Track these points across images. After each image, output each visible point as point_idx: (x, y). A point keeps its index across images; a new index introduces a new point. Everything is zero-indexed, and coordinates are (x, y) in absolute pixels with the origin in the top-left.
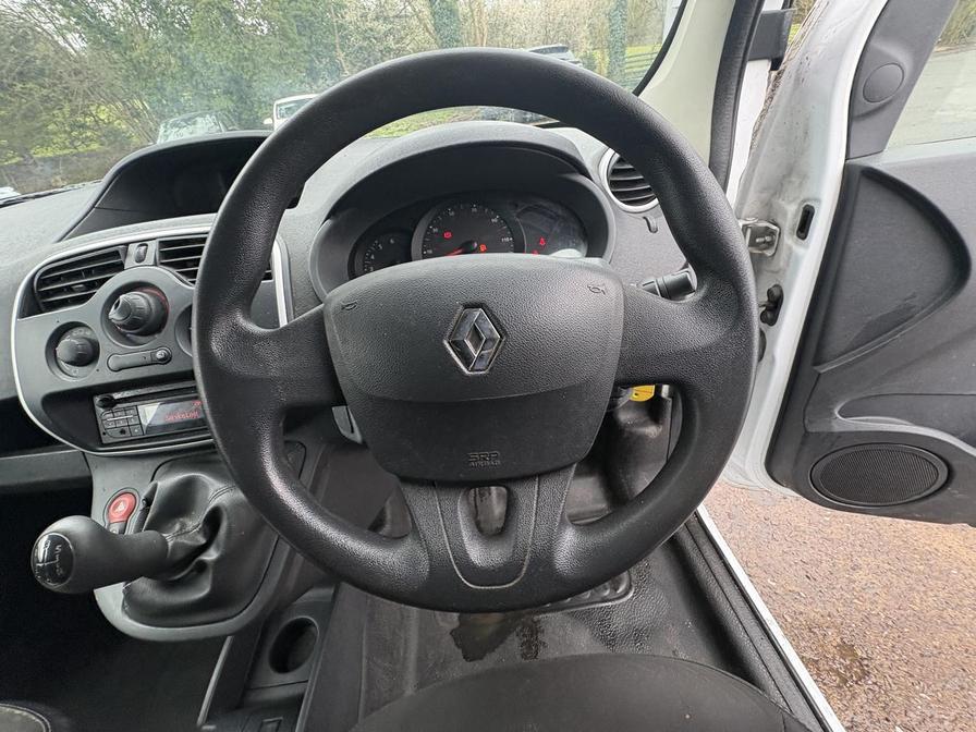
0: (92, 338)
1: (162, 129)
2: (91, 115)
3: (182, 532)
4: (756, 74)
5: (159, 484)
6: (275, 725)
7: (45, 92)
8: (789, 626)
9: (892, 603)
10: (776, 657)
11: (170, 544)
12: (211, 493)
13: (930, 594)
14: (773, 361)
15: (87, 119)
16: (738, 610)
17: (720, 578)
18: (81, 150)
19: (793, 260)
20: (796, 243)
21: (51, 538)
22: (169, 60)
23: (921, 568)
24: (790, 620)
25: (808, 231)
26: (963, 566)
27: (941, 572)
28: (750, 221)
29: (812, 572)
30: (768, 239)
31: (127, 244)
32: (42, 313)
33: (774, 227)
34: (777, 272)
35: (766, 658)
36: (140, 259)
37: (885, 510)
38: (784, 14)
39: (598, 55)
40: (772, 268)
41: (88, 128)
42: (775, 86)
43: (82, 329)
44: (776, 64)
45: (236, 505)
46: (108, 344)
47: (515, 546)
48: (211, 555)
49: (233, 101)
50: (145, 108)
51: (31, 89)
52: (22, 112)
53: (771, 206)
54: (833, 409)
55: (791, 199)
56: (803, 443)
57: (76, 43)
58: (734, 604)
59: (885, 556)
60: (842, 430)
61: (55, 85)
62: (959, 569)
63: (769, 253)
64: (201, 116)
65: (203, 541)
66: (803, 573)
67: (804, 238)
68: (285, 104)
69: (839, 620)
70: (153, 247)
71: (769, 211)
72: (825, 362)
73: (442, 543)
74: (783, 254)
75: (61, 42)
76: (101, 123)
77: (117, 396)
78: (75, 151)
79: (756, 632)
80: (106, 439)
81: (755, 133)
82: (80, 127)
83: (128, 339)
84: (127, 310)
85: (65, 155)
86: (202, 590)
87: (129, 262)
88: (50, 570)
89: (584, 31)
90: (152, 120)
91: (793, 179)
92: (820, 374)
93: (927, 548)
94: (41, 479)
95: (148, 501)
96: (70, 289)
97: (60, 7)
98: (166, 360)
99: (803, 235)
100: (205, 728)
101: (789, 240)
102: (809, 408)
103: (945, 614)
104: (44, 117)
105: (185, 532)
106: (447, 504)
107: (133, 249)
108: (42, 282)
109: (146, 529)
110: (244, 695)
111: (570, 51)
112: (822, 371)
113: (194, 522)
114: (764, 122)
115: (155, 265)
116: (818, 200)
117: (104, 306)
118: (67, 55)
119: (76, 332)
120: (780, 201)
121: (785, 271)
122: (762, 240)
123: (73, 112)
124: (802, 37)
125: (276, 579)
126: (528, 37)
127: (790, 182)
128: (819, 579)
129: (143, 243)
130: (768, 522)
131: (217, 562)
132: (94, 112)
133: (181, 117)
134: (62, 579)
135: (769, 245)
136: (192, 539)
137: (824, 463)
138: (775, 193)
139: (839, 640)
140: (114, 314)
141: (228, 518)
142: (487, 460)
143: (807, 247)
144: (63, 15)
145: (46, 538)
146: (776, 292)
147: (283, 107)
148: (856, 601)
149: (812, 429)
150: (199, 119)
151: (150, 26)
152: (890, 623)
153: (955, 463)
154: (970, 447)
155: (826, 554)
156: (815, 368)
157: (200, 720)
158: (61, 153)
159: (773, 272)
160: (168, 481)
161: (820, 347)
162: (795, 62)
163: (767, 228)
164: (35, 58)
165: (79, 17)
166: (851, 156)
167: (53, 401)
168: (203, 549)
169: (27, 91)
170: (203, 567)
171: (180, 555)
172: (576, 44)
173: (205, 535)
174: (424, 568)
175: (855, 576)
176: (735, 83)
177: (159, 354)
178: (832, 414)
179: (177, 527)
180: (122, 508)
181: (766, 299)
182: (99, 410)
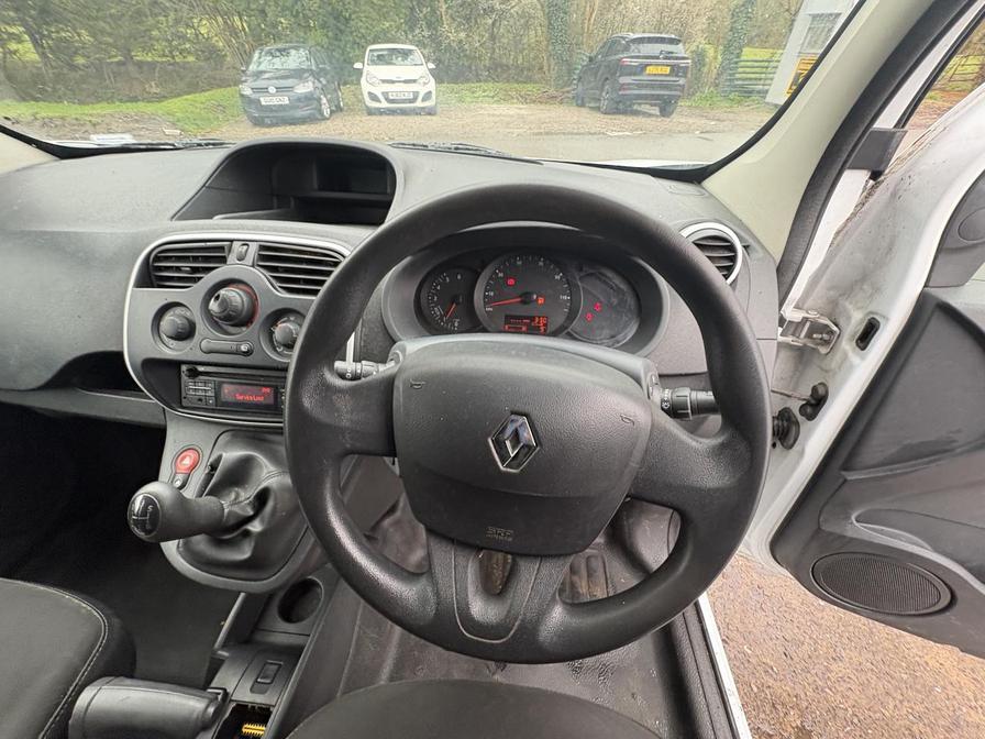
0: (191, 318)
1: (256, 55)
2: (193, 27)
3: (236, 502)
4: (852, 182)
5: (224, 455)
6: (276, 667)
8: (753, 695)
9: (864, 702)
10: (727, 729)
11: (226, 511)
12: (264, 473)
13: (906, 703)
14: (802, 453)
15: (189, 31)
16: (704, 675)
17: (695, 642)
18: (177, 60)
19: (845, 366)
20: (854, 351)
21: (146, 498)
23: (905, 677)
24: (755, 689)
25: (868, 343)
26: (950, 687)
27: (924, 686)
28: (812, 315)
29: (791, 651)
30: (825, 336)
31: (232, 241)
32: (153, 287)
33: (835, 328)
34: (827, 371)
35: (718, 726)
36: (241, 258)
37: (880, 617)
38: (894, 133)
39: (711, 52)
40: (823, 366)
41: (189, 40)
42: (870, 194)
43: (183, 309)
44: (875, 175)
45: (283, 488)
46: (202, 328)
47: (509, 612)
48: (256, 527)
49: (327, 37)
50: (244, 29)
52: (130, 13)
53: (837, 304)
54: (851, 514)
55: (859, 305)
56: (813, 537)
58: (701, 668)
59: (870, 656)
60: (855, 536)
62: (944, 688)
63: (823, 350)
64: (296, 48)
65: (251, 513)
66: (781, 649)
67: (863, 349)
68: (377, 50)
69: (805, 704)
70: (254, 248)
71: (833, 310)
72: (855, 470)
73: (450, 592)
74: (838, 357)
76: (200, 37)
77: (201, 369)
78: (172, 61)
79: (715, 699)
80: (185, 403)
81: (838, 233)
82: (179, 38)
83: (221, 328)
84: (225, 303)
85: (162, 63)
86: (244, 553)
87: (232, 258)
88: (141, 524)
89: (702, 23)
90: (248, 43)
91: (865, 287)
92: (845, 480)
93: (917, 659)
94: (127, 418)
95: (213, 467)
96: (178, 269)
98: (248, 353)
99: (861, 345)
100: (220, 652)
101: (847, 345)
102: (826, 509)
103: (915, 728)
104: (151, 21)
105: (237, 502)
106: (461, 560)
107: (236, 245)
108: (157, 259)
109: (207, 495)
110: (252, 632)
111: (681, 45)
112: (849, 478)
113: (247, 494)
114: (849, 224)
115: (253, 266)
116: (886, 319)
117: (206, 295)
119: (178, 310)
120: (847, 304)
121: (835, 373)
122: (820, 336)
123: (177, 21)
124: (910, 155)
125: (303, 557)
126: (641, 19)
127: (861, 289)
128: (796, 659)
129: (246, 243)
130: (761, 591)
131: (261, 534)
132: (196, 25)
133: (275, 47)
134: (148, 532)
135: (827, 343)
136: (243, 509)
137: (829, 560)
138: (844, 294)
139: (799, 723)
140: (214, 306)
141: (276, 499)
142: (503, 535)
143: (863, 358)
145: (141, 497)
146: (821, 391)
147: (375, 54)
148: (827, 690)
149: (827, 527)
150: (293, 52)
152: (856, 721)
153: (958, 593)
154: (979, 582)
155: (810, 638)
156: (843, 473)
157: (217, 645)
158: (160, 60)
159: (822, 369)
160: (232, 454)
161: (853, 454)
162: (897, 176)
163: (827, 326)
166: (931, 284)
167: (151, 365)
168: (249, 519)
170: (247, 534)
171: (232, 521)
172: (690, 36)
173: (254, 508)
174: (431, 610)
175: (834, 667)
176: (826, 191)
177: (244, 348)
178: (849, 518)
179: (233, 496)
180: (187, 462)
181: (810, 393)
182: (184, 378)
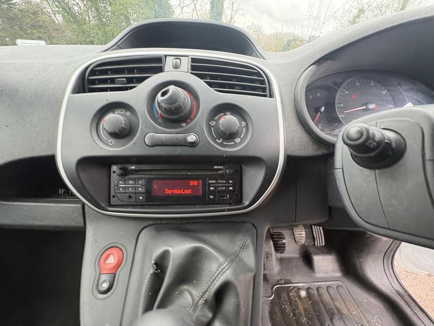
5: (171, 249)
7: (40, 35)
22: (98, 32)
31: (166, 56)
36: (177, 67)
43: (123, 110)
51: (35, 33)
57: (59, 19)
61: (46, 33)
75: (53, 17)
77: (132, 167)
80: (113, 201)
87: (168, 67)
95: (158, 265)
96: (112, 81)
97: (56, 3)
98: (195, 144)
107: (170, 60)
108: (93, 72)
115: (188, 73)
118: (54, 22)
119: (117, 111)
129: (178, 57)
144: (57, 6)
151: (93, 17)
164: (40, 21)
165: (63, 8)
169: (32, 33)
177: (191, 138)
182: (114, 177)
